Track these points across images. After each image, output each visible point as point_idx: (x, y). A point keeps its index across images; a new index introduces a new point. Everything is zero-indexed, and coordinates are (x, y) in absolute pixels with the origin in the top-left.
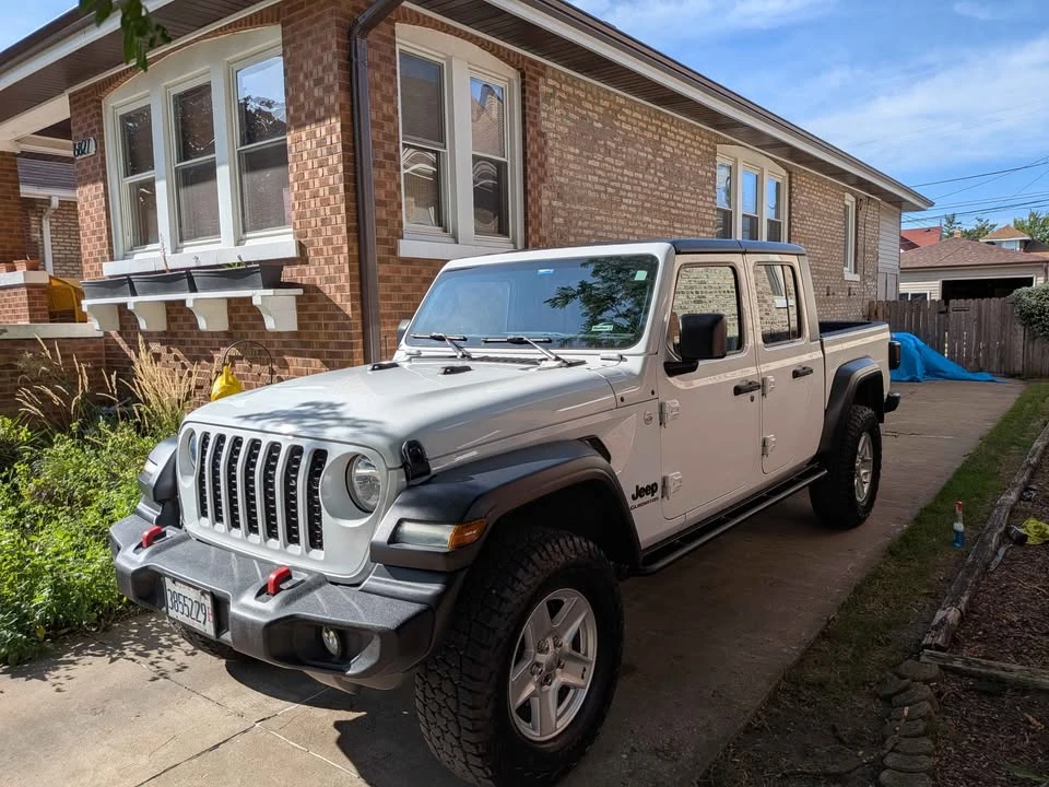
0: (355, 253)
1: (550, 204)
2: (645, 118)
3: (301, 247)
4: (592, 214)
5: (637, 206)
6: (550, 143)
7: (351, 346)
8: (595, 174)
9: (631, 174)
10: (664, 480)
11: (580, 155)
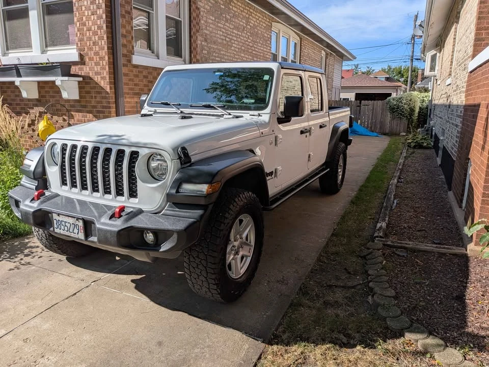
0: (111, 60)
1: (201, 44)
2: (243, 6)
3: (81, 56)
4: (220, 50)
5: (239, 49)
6: (202, 13)
7: (110, 107)
8: (221, 31)
9: (236, 32)
10: (276, 170)
11: (215, 21)
